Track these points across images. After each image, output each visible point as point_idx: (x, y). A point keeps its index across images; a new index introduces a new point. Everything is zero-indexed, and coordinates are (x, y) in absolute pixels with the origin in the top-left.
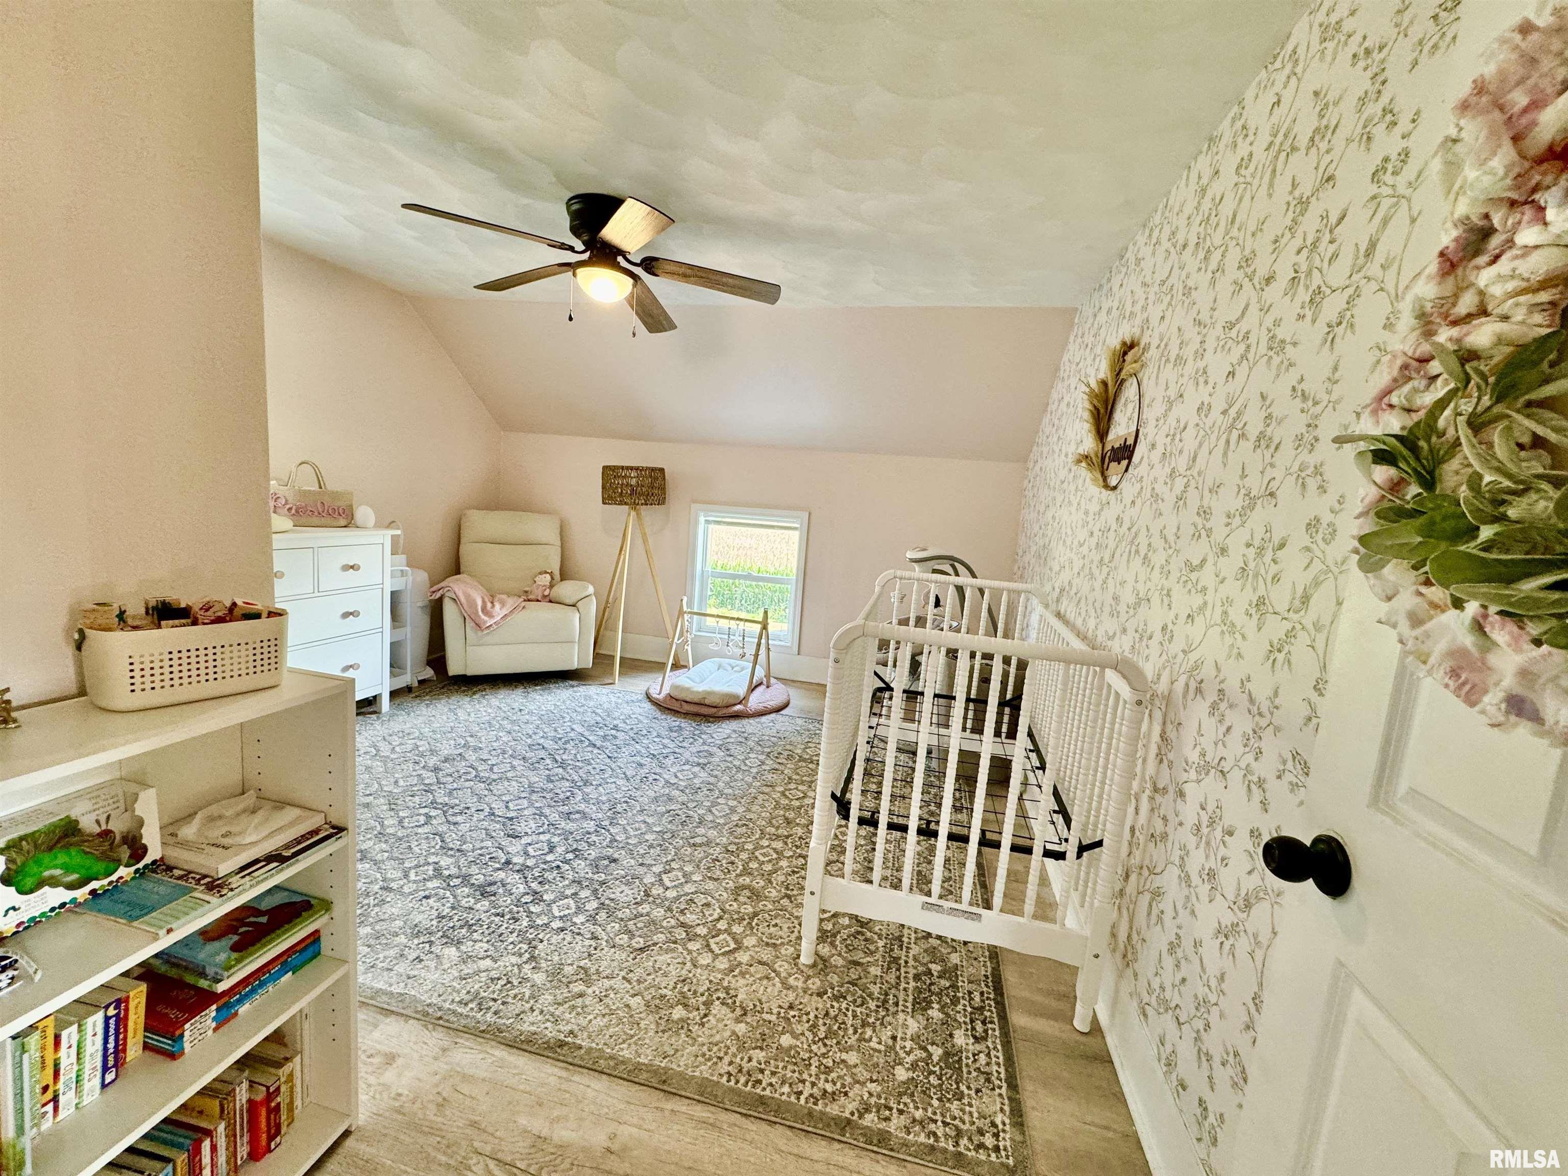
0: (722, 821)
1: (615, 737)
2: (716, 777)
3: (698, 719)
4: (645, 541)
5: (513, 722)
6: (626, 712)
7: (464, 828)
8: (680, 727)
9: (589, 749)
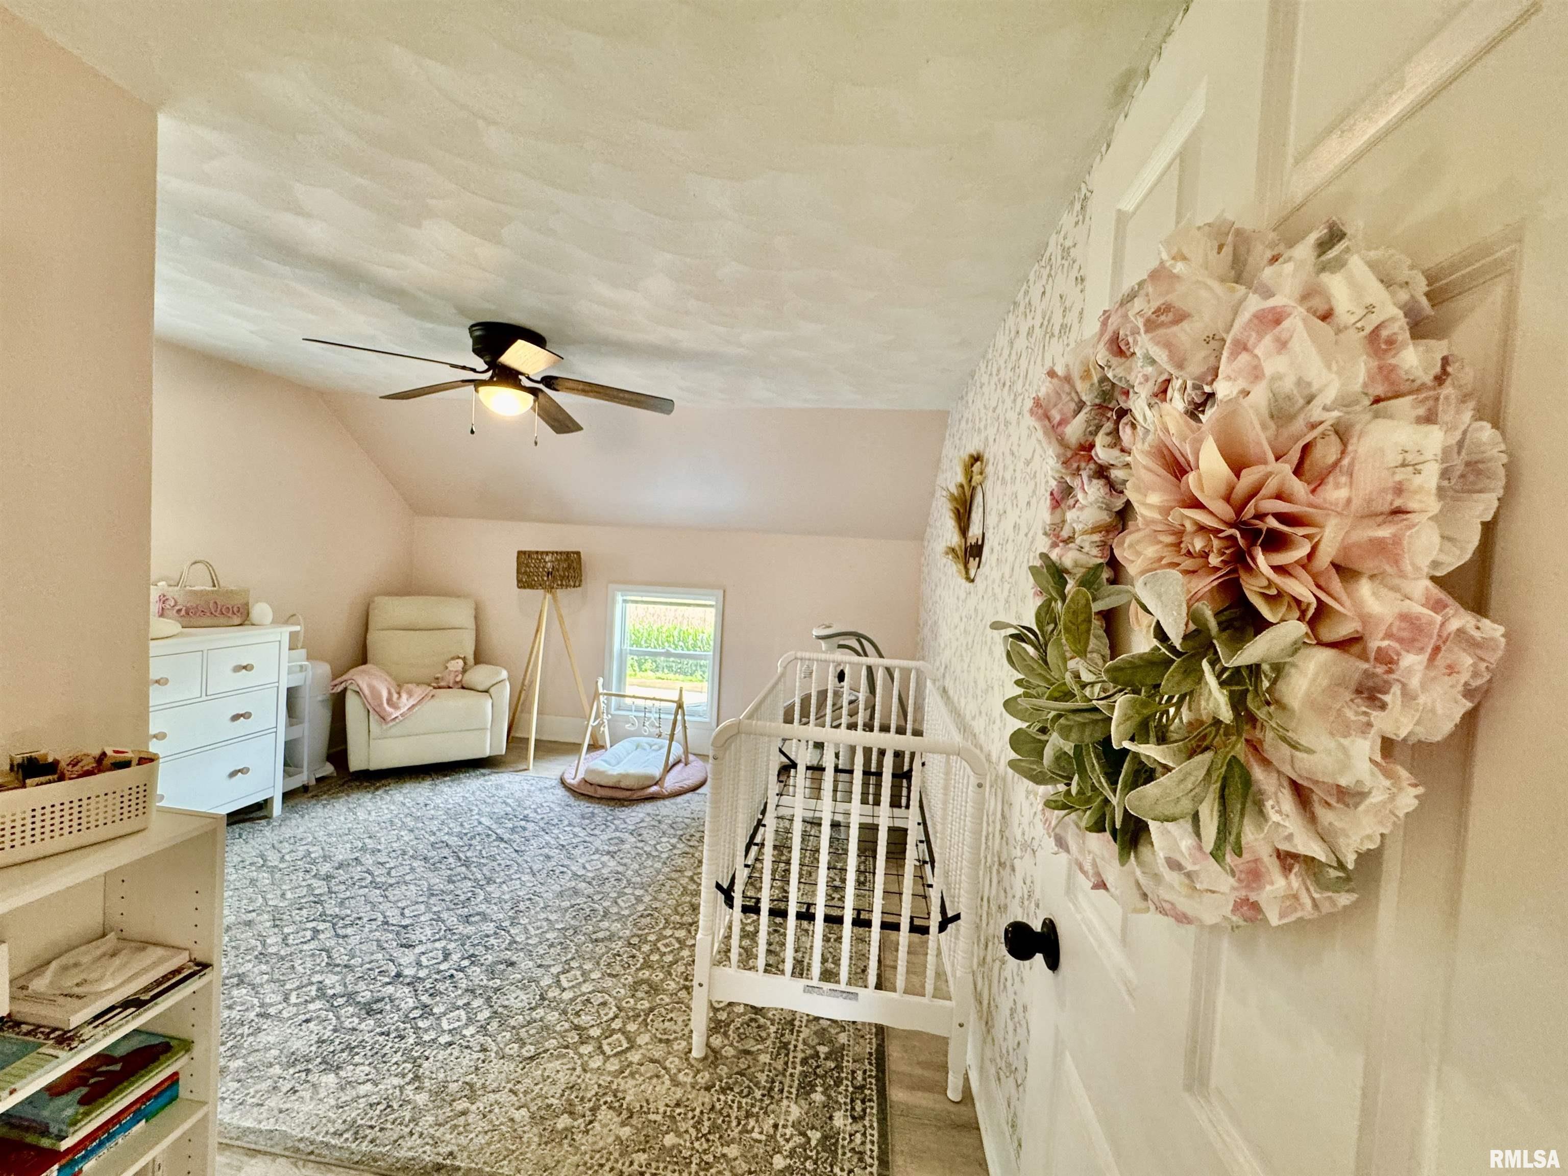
0: (626, 912)
1: (524, 829)
2: (625, 865)
3: (612, 803)
4: (562, 623)
5: (417, 819)
6: (538, 801)
7: (353, 941)
8: (592, 813)
9: (496, 843)
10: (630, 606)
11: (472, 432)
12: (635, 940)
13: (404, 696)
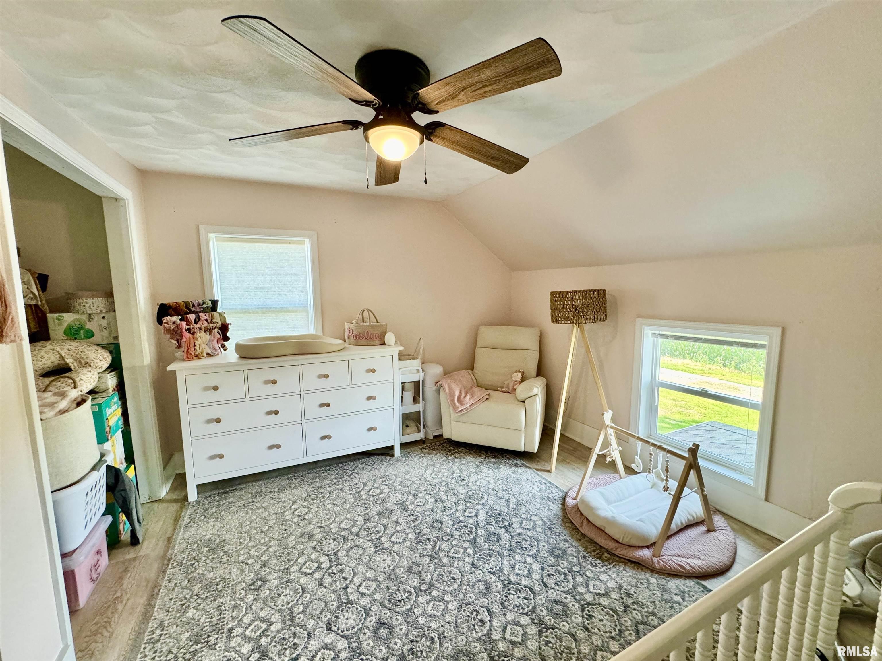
1: (498, 539)
4: (588, 353)
5: (448, 490)
6: (533, 510)
10: (662, 340)
13: (468, 396)
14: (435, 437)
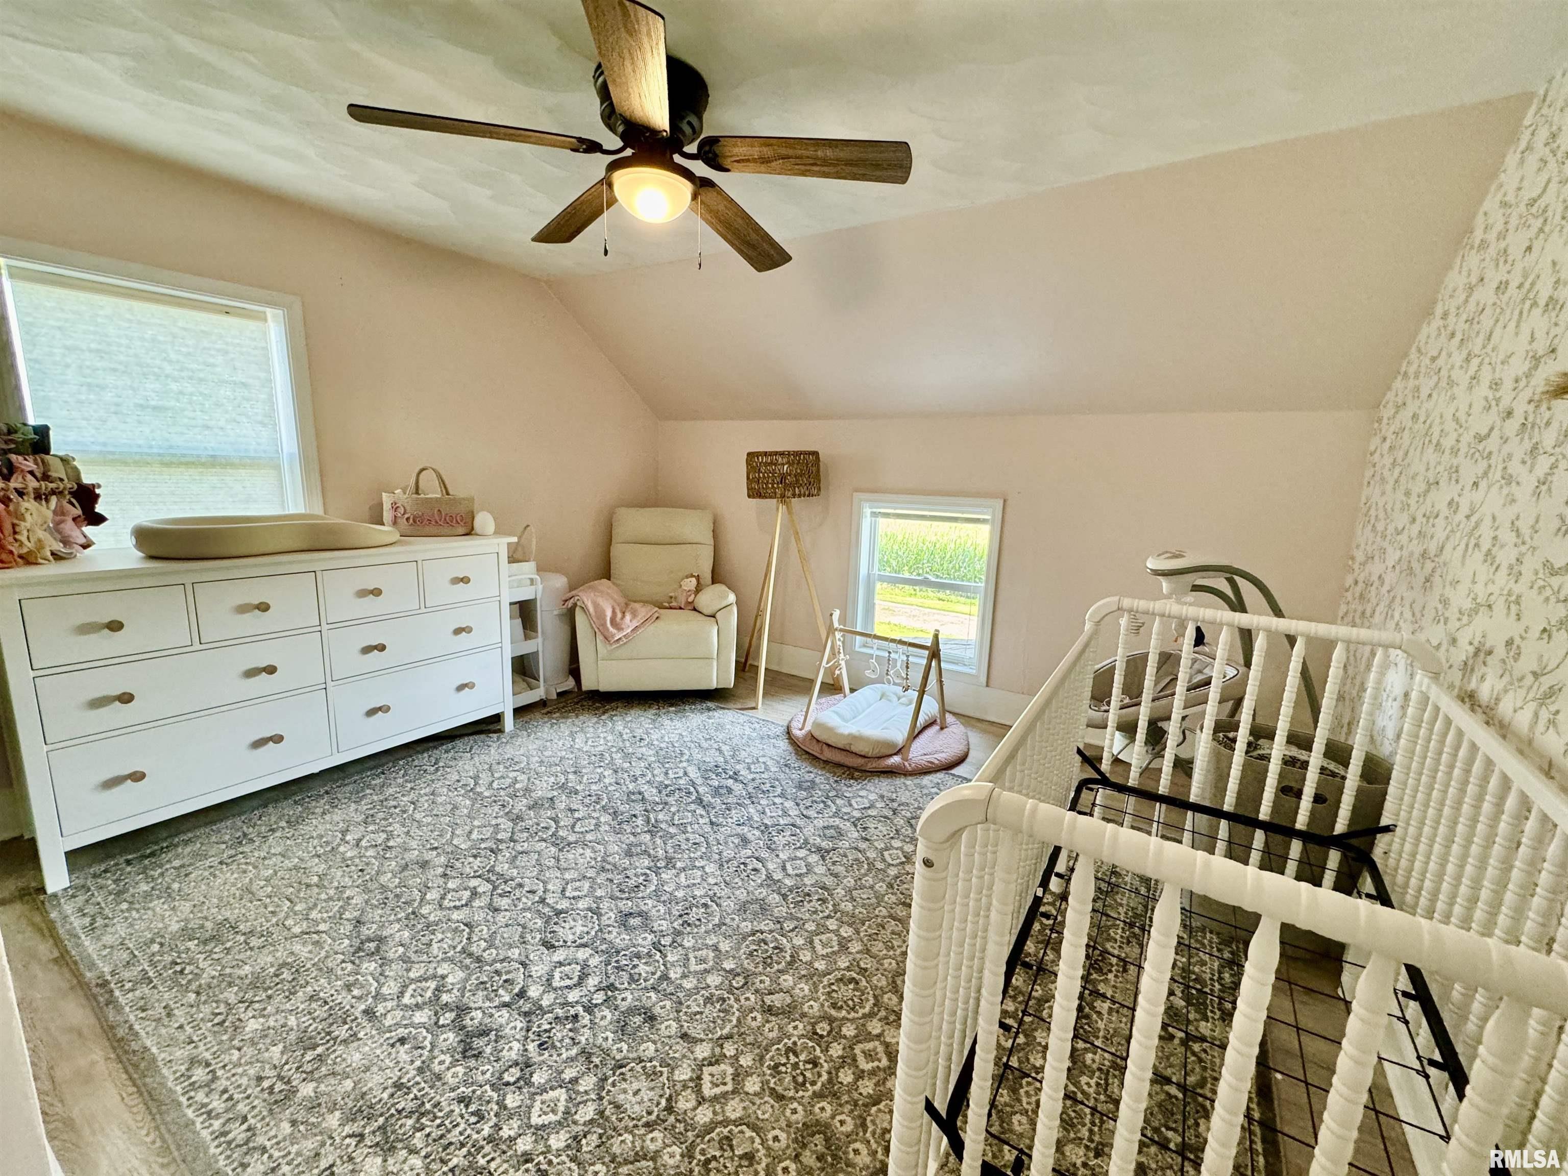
0: (820, 965)
1: (730, 790)
2: (836, 876)
3: (839, 771)
4: (798, 540)
5: (627, 756)
6: (756, 752)
8: (813, 782)
9: (693, 806)
10: (882, 521)
11: (606, 253)
12: (823, 1028)
13: (628, 617)
14: (560, 695)
